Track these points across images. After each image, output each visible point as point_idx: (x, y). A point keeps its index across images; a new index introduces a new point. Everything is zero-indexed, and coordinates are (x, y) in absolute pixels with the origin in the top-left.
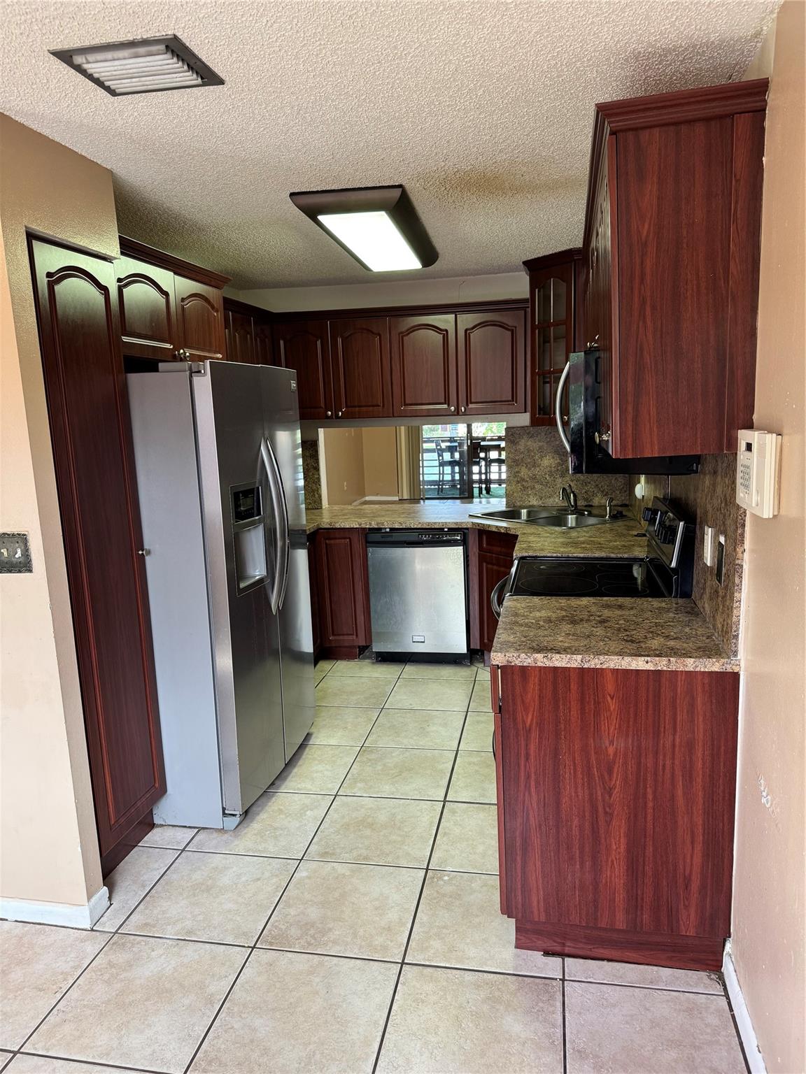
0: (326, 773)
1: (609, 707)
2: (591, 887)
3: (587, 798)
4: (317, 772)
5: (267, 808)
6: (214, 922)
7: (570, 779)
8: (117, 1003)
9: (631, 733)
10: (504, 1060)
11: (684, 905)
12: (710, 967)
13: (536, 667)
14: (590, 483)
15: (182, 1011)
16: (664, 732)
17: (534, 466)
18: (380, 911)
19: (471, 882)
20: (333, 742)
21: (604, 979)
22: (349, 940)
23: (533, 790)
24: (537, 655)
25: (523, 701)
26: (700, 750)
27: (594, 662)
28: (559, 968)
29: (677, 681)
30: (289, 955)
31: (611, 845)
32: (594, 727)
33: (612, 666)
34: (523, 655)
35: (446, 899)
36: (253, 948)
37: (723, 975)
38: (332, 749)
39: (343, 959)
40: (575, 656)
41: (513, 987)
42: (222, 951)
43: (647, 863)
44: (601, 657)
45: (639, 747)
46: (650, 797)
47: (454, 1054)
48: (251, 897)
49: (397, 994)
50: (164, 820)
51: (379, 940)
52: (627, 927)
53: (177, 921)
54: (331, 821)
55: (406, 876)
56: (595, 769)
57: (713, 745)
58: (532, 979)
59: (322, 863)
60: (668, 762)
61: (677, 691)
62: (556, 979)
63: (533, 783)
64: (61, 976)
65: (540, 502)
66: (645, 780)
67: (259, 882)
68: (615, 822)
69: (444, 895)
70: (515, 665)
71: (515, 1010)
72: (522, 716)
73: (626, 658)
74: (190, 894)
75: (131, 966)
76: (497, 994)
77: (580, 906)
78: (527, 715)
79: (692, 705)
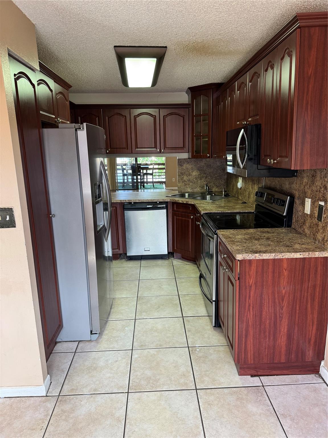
0: (126, 310)
1: (284, 274)
2: (272, 347)
3: (273, 311)
4: (122, 310)
5: (106, 328)
6: (105, 384)
7: (267, 304)
8: (74, 429)
9: (292, 284)
10: (256, 424)
11: (308, 350)
12: (315, 372)
13: (255, 260)
14: (211, 182)
15: (108, 427)
16: (305, 282)
17: (189, 175)
18: (177, 368)
19: (209, 350)
20: (124, 296)
21: (278, 383)
22: (169, 382)
23: (251, 310)
24: (256, 254)
25: (249, 274)
26: (318, 288)
27: (280, 256)
28: (259, 382)
29: (311, 261)
30: (146, 393)
31: (281, 329)
32: (278, 283)
33: (287, 257)
34: (250, 255)
35: (202, 359)
36: (128, 393)
37: (320, 375)
38: (125, 299)
39: (170, 391)
40: (272, 254)
41: (246, 392)
42: (114, 396)
43: (295, 335)
44: (283, 254)
45: (295, 289)
46: (298, 308)
47: (235, 425)
48: (117, 370)
49: (200, 403)
50: (61, 339)
51: (182, 381)
52: (285, 361)
53: (87, 385)
54: (138, 331)
55: (181, 351)
56: (277, 300)
57: (323, 286)
58: (251, 388)
59: (142, 350)
60: (306, 294)
61: (311, 265)
62: (260, 386)
63: (251, 308)
64: (40, 421)
65: (192, 190)
66: (296, 302)
67: (117, 362)
68: (283, 320)
69: (200, 357)
70: (247, 259)
71: (250, 402)
72: (248, 281)
73: (292, 253)
74: (88, 372)
75: (73, 410)
76: (240, 396)
77: (267, 355)
78: (250, 280)
79: (316, 271)
